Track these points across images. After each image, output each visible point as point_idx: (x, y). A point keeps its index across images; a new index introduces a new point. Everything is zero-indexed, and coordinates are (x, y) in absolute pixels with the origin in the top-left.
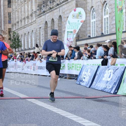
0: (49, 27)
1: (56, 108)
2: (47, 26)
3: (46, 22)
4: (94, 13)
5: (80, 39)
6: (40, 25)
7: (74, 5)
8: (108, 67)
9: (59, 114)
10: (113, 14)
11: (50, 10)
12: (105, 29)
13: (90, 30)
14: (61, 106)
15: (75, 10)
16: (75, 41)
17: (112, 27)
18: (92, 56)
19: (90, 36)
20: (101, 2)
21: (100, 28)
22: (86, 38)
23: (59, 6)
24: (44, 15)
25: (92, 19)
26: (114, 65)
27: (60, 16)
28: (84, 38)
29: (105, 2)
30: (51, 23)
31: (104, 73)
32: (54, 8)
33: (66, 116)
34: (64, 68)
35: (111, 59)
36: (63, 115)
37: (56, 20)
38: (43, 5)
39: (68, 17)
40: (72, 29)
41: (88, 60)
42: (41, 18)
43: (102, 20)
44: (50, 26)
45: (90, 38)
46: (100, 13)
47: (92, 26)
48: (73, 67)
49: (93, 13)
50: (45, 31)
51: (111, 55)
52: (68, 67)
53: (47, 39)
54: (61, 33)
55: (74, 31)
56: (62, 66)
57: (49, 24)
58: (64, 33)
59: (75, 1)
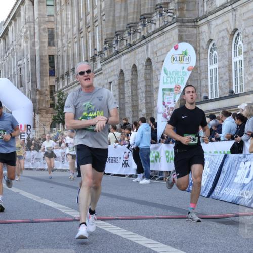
0: (127, 82)
1: (145, 238)
2: (124, 80)
3: (122, 71)
4: (215, 52)
6: (109, 77)
7: (176, 38)
8: (245, 157)
10: (252, 54)
11: (130, 49)
12: (236, 83)
13: (207, 86)
14: (155, 234)
15: (176, 48)
19: (207, 97)
20: (228, 31)
21: (227, 80)
23: (147, 39)
24: (117, 58)
25: (211, 64)
27: (149, 60)
29: (236, 30)
30: (130, 73)
31: (237, 168)
32: (137, 45)
34: (158, 159)
35: (249, 140)
37: (141, 68)
38: (115, 39)
39: (163, 61)
40: (171, 83)
42: (112, 64)
43: (230, 65)
44: (130, 79)
45: (207, 100)
46: (227, 52)
47: (211, 78)
49: (212, 53)
50: (120, 88)
51: (250, 133)
52: (167, 157)
53: (124, 104)
54: (150, 93)
55: (176, 87)
56: (154, 155)
57: (128, 76)
58: (157, 92)
59: (176, 30)
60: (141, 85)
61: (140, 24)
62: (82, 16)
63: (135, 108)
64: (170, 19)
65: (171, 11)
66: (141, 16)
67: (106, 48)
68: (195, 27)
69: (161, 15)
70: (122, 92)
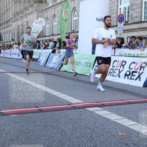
2: (19, 28)
3: (19, 25)
4: (48, 21)
5: (40, 37)
8: (56, 54)
10: (60, 23)
11: (21, 18)
12: (55, 31)
13: (46, 32)
16: (37, 38)
17: (59, 30)
18: (46, 47)
19: (45, 35)
20: (52, 15)
21: (52, 30)
23: (27, 16)
24: (17, 21)
25: (47, 25)
26: (59, 53)
27: (27, 22)
28: (42, 36)
29: (55, 15)
30: (21, 26)
31: (53, 58)
32: (24, 17)
37: (25, 25)
38: (16, 15)
39: (32, 23)
40: (35, 30)
41: (44, 50)
42: (15, 23)
43: (53, 26)
44: (21, 28)
45: (45, 36)
46: (52, 21)
47: (47, 29)
50: (18, 31)
53: (19, 36)
55: (37, 32)
59: (36, 13)
60: (25, 30)
61: (25, 10)
62: (6, 6)
65: (35, 7)
66: (25, 8)
67: (13, 18)
68: (42, 13)
69: (32, 8)
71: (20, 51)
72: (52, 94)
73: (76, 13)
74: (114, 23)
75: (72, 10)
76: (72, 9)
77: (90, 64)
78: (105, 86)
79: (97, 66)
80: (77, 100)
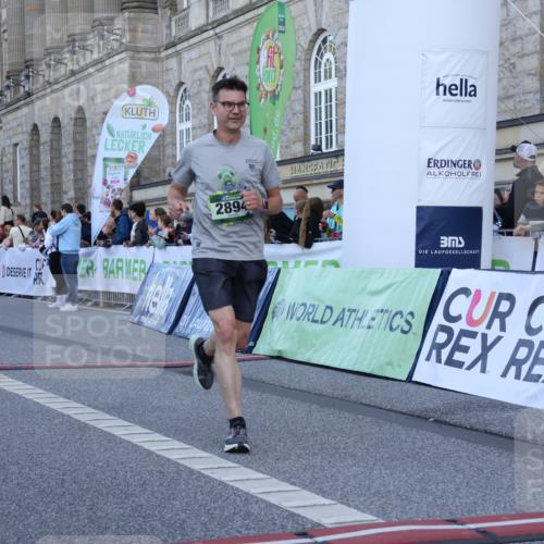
0: (43, 144)
1: (62, 399)
2: (38, 140)
3: (35, 127)
4: (187, 102)
5: (143, 182)
6: (14, 135)
9: (68, 416)
11: (49, 90)
14: (79, 391)
15: (132, 94)
16: (128, 189)
20: (208, 71)
22: (162, 179)
23: (78, 76)
24: (27, 104)
25: (181, 121)
27: (80, 110)
28: (155, 180)
29: (221, 69)
30: (49, 130)
32: (62, 84)
33: (92, 423)
34: (90, 272)
36: (83, 418)
37: (67, 123)
38: (24, 73)
39: (106, 114)
40: (120, 150)
41: (168, 248)
42: (19, 113)
44: (48, 139)
48: (121, 269)
49: (184, 104)
50: (31, 154)
52: (105, 268)
53: (38, 181)
54: (83, 164)
55: (129, 156)
56: (85, 265)
57: (45, 135)
58: (93, 163)
59: (126, 66)
60: (68, 150)
61: (66, 49)
63: (57, 187)
64: (116, 45)
65: (118, 32)
66: (69, 37)
67: (8, 87)
68: (156, 60)
69: (102, 37)
70: (35, 160)
71: (42, 257)
72: (215, 476)
73: (328, 56)
74: (527, 105)
75: (305, 44)
76: (310, 36)
77: (409, 318)
78: (491, 433)
79: (442, 328)
80: (344, 507)
